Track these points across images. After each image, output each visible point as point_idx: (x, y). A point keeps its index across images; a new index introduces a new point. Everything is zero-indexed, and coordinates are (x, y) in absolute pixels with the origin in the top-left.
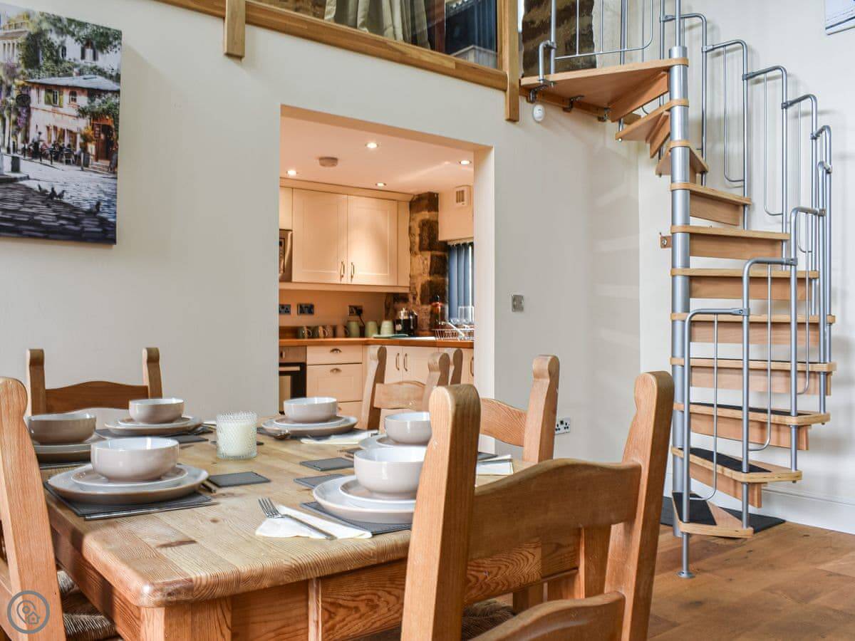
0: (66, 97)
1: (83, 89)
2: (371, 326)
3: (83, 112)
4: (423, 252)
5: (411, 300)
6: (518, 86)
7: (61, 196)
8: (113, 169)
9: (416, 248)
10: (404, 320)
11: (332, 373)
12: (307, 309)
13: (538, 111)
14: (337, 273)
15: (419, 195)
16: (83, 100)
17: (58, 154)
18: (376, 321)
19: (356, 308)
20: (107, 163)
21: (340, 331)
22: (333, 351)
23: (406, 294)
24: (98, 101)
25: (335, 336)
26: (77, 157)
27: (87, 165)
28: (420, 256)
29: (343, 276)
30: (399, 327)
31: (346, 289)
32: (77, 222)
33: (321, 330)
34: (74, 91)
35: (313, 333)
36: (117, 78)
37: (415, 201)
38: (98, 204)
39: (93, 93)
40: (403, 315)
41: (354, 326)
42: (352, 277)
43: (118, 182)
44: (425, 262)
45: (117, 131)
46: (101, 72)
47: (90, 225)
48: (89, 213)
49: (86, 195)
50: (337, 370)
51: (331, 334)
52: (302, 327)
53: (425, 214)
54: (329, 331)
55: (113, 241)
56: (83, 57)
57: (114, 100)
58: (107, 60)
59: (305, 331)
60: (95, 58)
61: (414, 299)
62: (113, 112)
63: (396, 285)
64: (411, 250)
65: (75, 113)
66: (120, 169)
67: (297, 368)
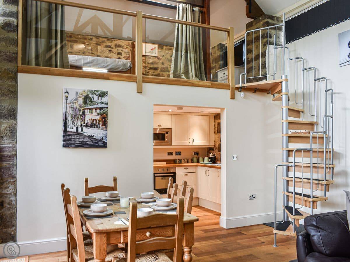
0: (94, 110)
1: (98, 108)
2: (201, 159)
3: (98, 114)
5: (215, 150)
6: (234, 87)
7: (93, 136)
8: (106, 128)
9: (216, 132)
10: (212, 157)
11: (185, 176)
12: (178, 153)
13: (242, 94)
14: (188, 142)
15: (217, 114)
16: (98, 111)
17: (92, 126)
18: (203, 157)
19: (196, 152)
20: (105, 127)
21: (190, 161)
22: (185, 168)
23: (213, 148)
24: (102, 111)
25: (188, 163)
26: (97, 126)
27: (99, 128)
28: (217, 135)
29: (190, 143)
30: (210, 160)
31: (191, 147)
32: (97, 143)
33: (183, 161)
34: (96, 109)
35: (180, 162)
36: (107, 104)
37: (216, 116)
38: (103, 138)
39: (101, 109)
40: (211, 156)
41: (195, 160)
42: (193, 143)
43: (108, 131)
45: (107, 118)
46: (103, 103)
47: (101, 143)
48: (100, 140)
49: (100, 136)
50: (187, 175)
51: (186, 162)
52: (176, 159)
53: (218, 120)
54: (186, 161)
55: (107, 147)
56: (98, 100)
57: (106, 110)
58: (104, 100)
59: (178, 161)
60: (101, 99)
61: (216, 149)
62: (106, 113)
63: (209, 145)
64: (215, 132)
65: (97, 115)
66: (108, 128)
67: (173, 174)
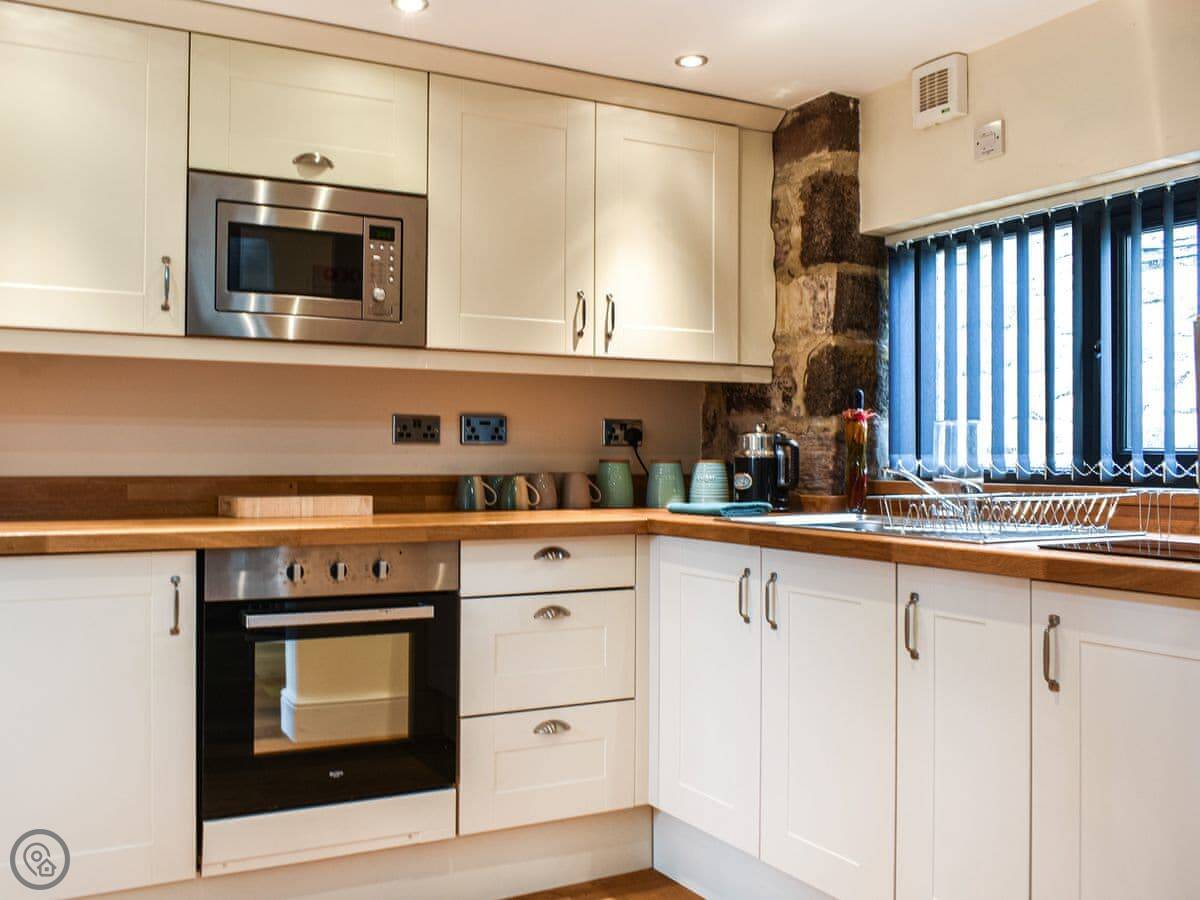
2: (664, 475)
4: (812, 269)
9: (794, 259)
10: (760, 461)
11: (540, 620)
12: (488, 428)
14: (563, 324)
19: (623, 425)
21: (578, 489)
22: (544, 553)
23: (763, 387)
25: (561, 504)
28: (802, 279)
29: (581, 334)
31: (592, 371)
35: (498, 494)
37: (789, 129)
40: (755, 445)
41: (618, 478)
42: (608, 336)
44: (821, 296)
50: (559, 611)
51: (551, 499)
52: (468, 477)
53: (819, 160)
54: (545, 488)
59: (478, 490)
61: (787, 399)
63: (736, 361)
64: (777, 264)
67: (427, 612)
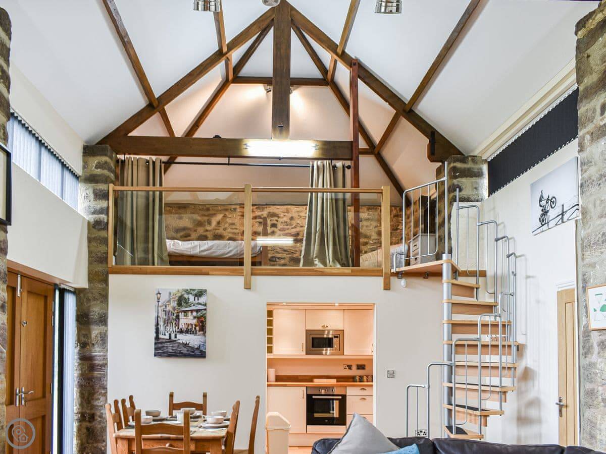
0: (190, 313)
1: (194, 310)
3: (195, 317)
7: (189, 344)
8: (204, 334)
13: (403, 282)
16: (195, 314)
17: (188, 331)
20: (202, 332)
22: (362, 389)
24: (199, 313)
26: (193, 332)
27: (196, 334)
32: (193, 352)
34: (192, 311)
36: (205, 305)
38: (200, 345)
39: (197, 311)
43: (207, 338)
45: (205, 322)
46: (200, 304)
47: (197, 352)
48: (197, 349)
49: (196, 343)
50: (364, 399)
55: (205, 357)
56: (195, 300)
57: (205, 312)
58: (202, 300)
60: (198, 300)
62: (204, 316)
65: (192, 318)
66: (207, 334)
